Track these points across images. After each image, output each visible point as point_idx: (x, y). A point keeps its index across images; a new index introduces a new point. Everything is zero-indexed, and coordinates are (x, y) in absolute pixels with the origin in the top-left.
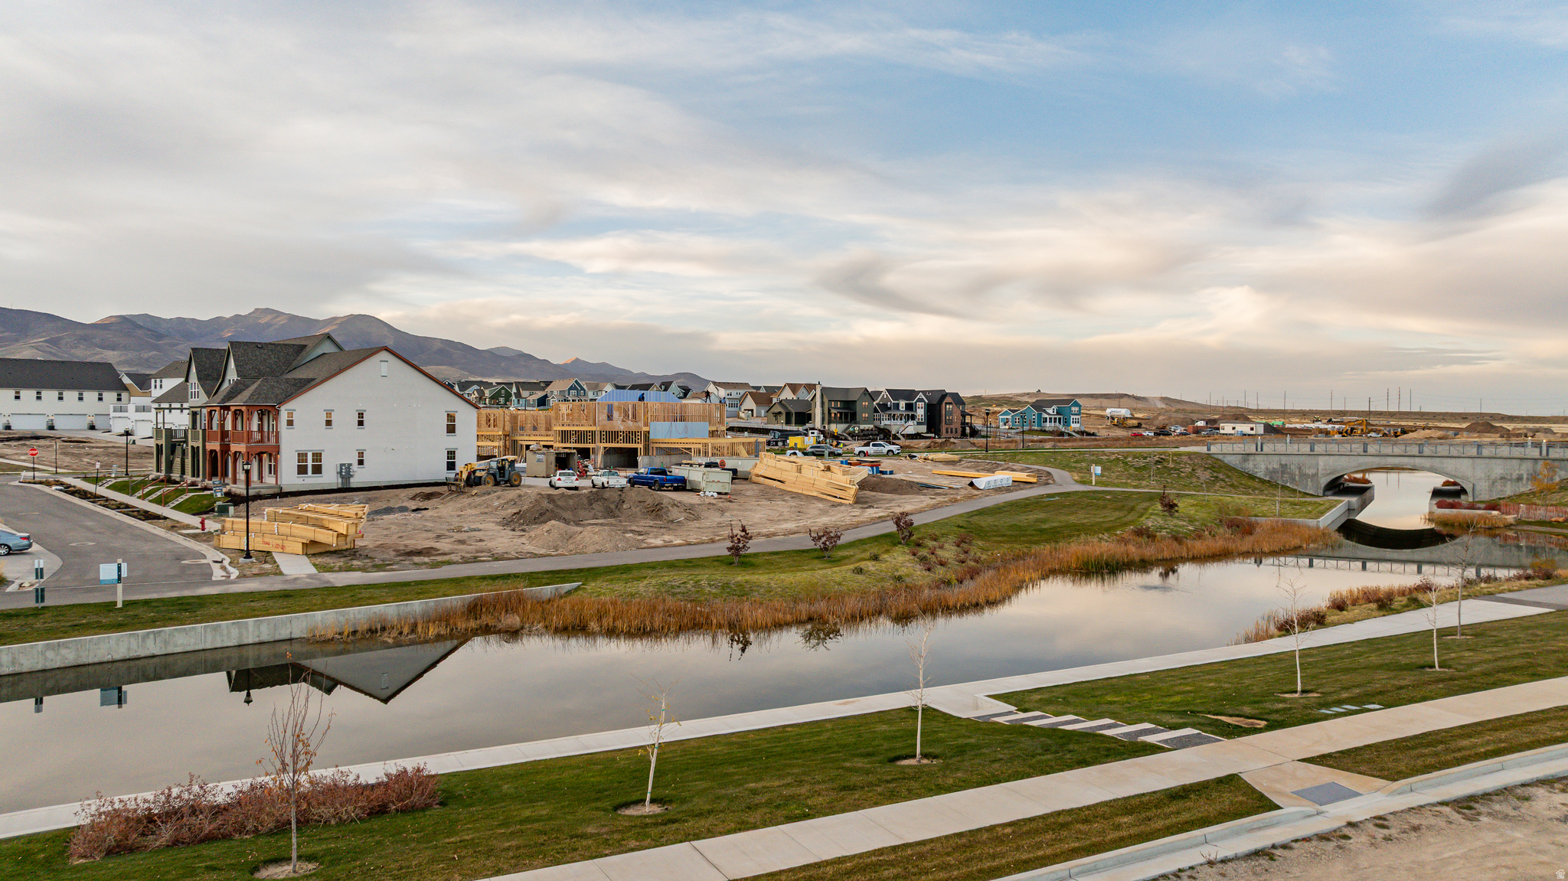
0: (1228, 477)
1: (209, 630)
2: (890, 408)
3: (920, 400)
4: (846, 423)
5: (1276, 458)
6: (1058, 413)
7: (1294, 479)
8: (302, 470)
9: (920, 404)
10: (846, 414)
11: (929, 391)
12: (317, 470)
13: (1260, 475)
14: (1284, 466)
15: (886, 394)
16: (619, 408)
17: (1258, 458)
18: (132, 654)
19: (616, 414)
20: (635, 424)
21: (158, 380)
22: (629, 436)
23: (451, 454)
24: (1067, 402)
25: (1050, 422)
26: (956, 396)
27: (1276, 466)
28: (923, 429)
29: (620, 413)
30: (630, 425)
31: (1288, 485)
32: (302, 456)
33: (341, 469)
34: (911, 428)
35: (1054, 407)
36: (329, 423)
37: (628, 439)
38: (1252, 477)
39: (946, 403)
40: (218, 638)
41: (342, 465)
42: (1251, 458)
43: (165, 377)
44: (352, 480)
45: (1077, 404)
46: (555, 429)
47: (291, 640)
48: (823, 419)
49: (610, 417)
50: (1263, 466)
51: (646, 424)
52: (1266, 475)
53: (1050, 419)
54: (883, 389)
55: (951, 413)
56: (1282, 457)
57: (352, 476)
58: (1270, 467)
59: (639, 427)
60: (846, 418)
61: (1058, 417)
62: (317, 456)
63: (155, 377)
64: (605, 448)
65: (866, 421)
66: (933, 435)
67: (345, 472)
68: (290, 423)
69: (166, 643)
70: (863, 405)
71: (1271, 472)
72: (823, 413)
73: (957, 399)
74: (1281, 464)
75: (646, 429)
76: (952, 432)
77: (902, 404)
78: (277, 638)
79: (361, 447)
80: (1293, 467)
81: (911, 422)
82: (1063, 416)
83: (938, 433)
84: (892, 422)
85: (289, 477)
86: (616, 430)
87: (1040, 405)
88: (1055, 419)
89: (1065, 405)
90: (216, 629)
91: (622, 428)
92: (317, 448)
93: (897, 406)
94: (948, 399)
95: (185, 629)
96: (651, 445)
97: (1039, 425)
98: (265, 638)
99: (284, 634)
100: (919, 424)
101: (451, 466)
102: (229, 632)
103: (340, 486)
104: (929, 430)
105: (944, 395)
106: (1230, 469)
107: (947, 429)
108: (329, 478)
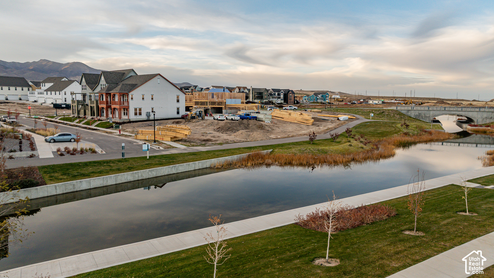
0: (404, 117)
1: (187, 165)
2: (273, 95)
3: (282, 92)
4: (260, 99)
5: (417, 111)
6: (322, 97)
7: (423, 118)
8: (136, 114)
9: (282, 94)
10: (260, 96)
11: (284, 90)
12: (140, 114)
13: (412, 116)
14: (420, 114)
15: (271, 90)
16: (216, 94)
17: (412, 111)
18: (169, 173)
19: (215, 96)
20: (222, 99)
21: (43, 84)
22: (219, 103)
23: (178, 109)
24: (325, 93)
25: (320, 99)
26: (292, 91)
27: (417, 114)
28: (283, 101)
29: (216, 96)
30: (220, 100)
31: (421, 119)
32: (136, 109)
33: (147, 113)
34: (279, 101)
35: (321, 95)
36: (143, 99)
37: (218, 104)
38: (410, 117)
39: (290, 93)
40: (189, 167)
41: (147, 112)
42: (410, 111)
43: (46, 83)
44: (150, 117)
45: (328, 94)
46: (193, 101)
47: (207, 168)
48: (253, 98)
49: (213, 97)
50: (413, 114)
51: (225, 100)
52: (414, 116)
53: (320, 98)
54: (271, 89)
55: (291, 97)
56: (419, 111)
57: (150, 116)
58: (415, 114)
59: (223, 100)
60: (260, 98)
61: (322, 98)
62: (140, 109)
63: (42, 82)
64: (211, 107)
65: (266, 99)
66: (286, 103)
67: (148, 115)
68: (132, 99)
69: (177, 169)
70: (265, 95)
71: (416, 116)
72: (253, 96)
73: (293, 92)
74: (419, 113)
75: (225, 101)
76: (291, 102)
77: (276, 93)
78: (203, 167)
79: (153, 107)
80: (422, 114)
81: (279, 99)
82: (324, 98)
83: (287, 103)
84: (274, 99)
85: (132, 117)
86: (215, 101)
87: (316, 94)
88: (321, 99)
89: (324, 94)
90: (189, 165)
91: (217, 101)
92: (140, 107)
93: (275, 94)
94: (290, 92)
95: (181, 165)
96: (227, 106)
97: (316, 101)
98: (200, 167)
99: (205, 166)
100: (281, 100)
101: (178, 113)
102: (192, 166)
103: (147, 119)
104: (284, 102)
105: (289, 91)
106: (404, 115)
107: (290, 101)
108: (144, 117)
